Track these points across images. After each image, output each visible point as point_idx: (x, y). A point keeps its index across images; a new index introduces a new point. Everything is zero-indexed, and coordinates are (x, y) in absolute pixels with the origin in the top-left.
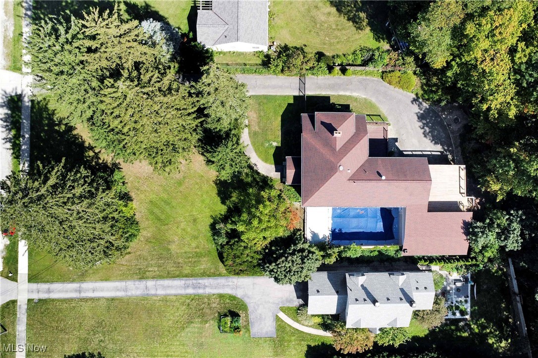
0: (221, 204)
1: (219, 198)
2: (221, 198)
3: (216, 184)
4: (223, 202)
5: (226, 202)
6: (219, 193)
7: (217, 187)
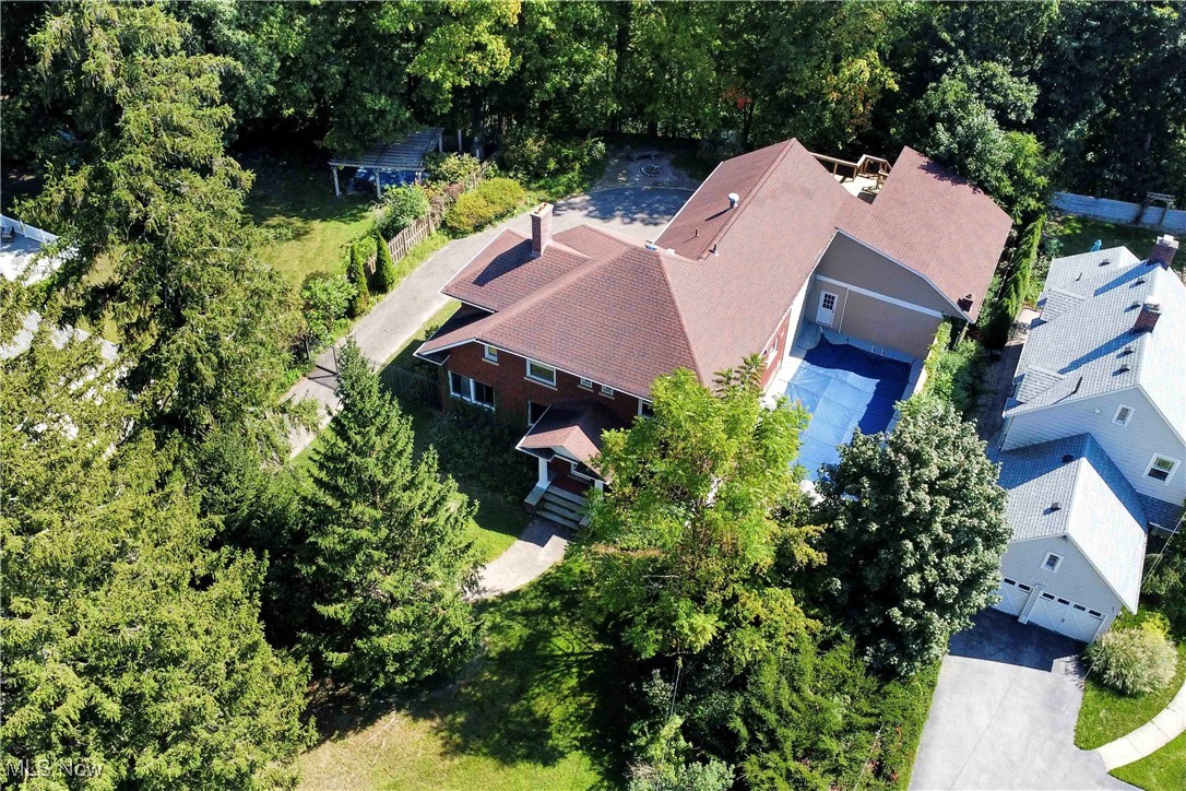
0: (549, 771)
1: (523, 766)
2: (529, 757)
3: (461, 749)
4: (549, 758)
5: (554, 748)
6: (505, 756)
7: (477, 751)
